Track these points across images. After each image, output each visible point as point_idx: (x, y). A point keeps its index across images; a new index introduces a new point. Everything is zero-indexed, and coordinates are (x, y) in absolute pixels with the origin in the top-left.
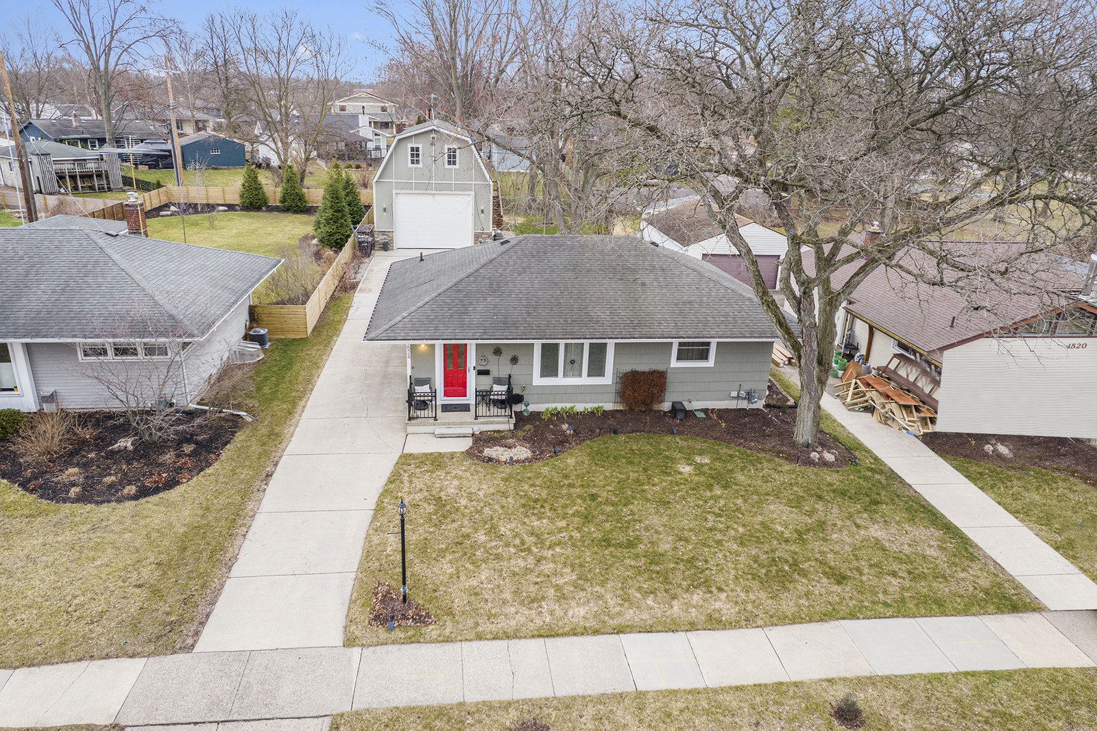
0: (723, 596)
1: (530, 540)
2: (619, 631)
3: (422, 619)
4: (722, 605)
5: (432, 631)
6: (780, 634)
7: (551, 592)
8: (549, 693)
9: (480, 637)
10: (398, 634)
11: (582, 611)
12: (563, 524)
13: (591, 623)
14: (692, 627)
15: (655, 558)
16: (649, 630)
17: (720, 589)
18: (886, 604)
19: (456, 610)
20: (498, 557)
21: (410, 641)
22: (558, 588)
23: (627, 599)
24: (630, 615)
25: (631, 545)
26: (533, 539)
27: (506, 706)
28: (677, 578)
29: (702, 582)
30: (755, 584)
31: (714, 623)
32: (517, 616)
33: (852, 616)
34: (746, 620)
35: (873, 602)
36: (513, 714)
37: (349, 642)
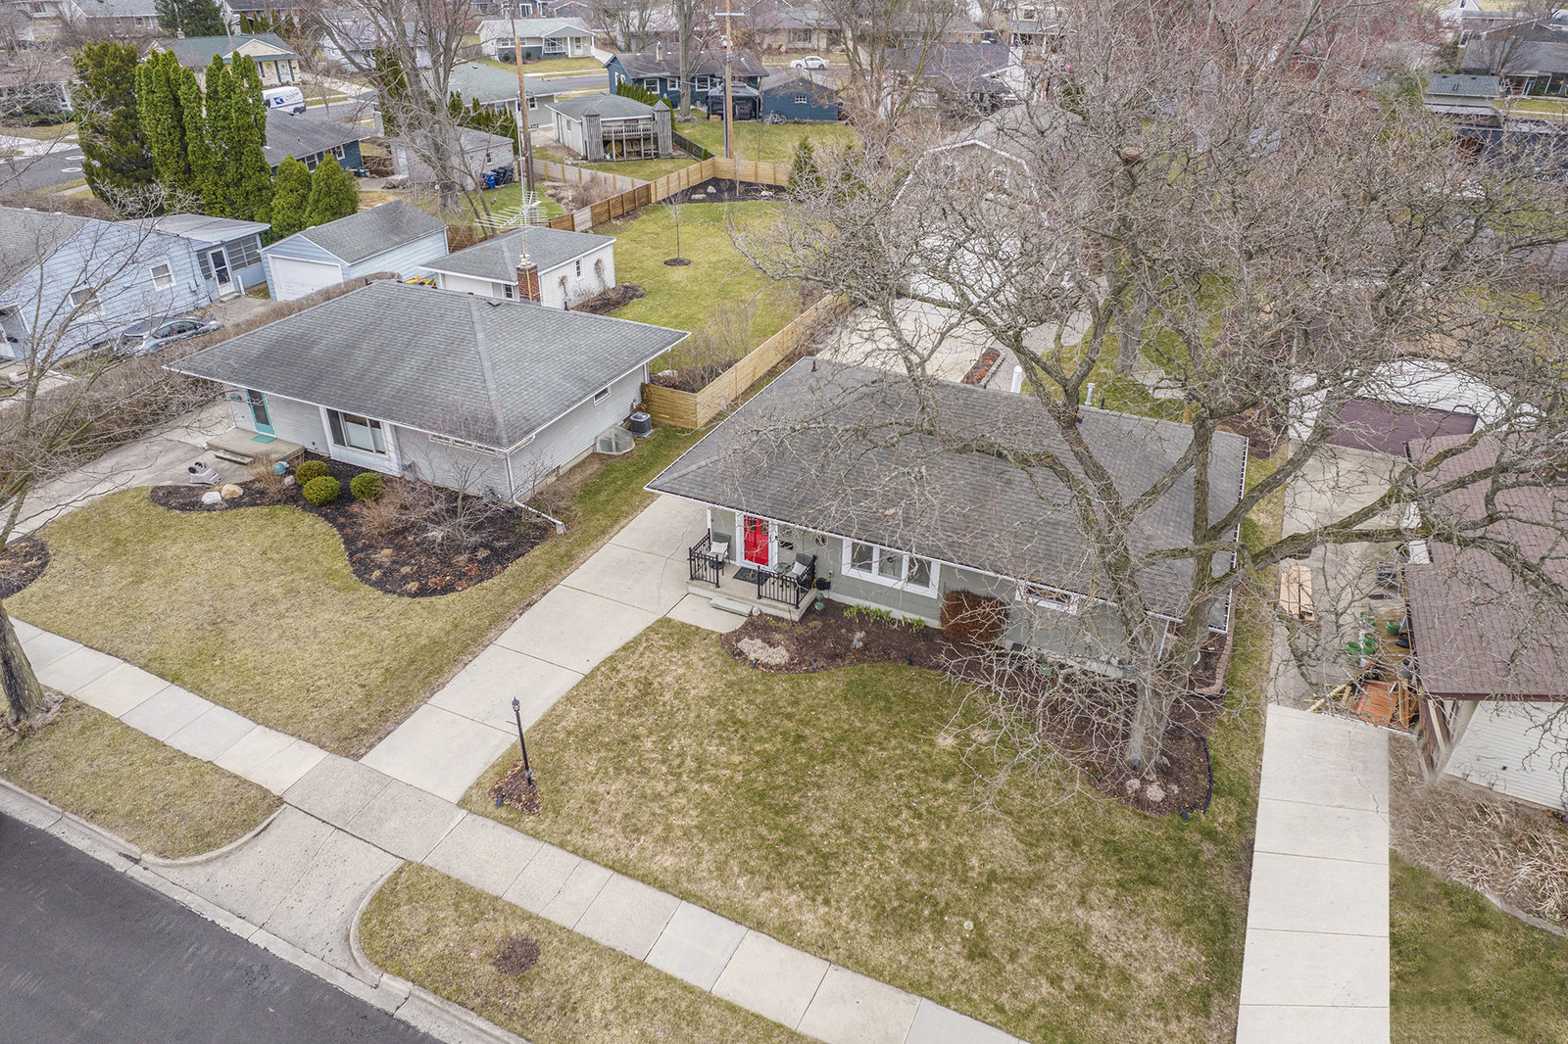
0: (823, 910)
1: (691, 764)
2: (685, 896)
3: (530, 806)
4: (811, 920)
5: (529, 821)
6: (841, 980)
7: (658, 830)
8: (569, 925)
9: (562, 845)
10: (503, 813)
11: (669, 861)
12: (736, 759)
13: (669, 879)
14: (759, 926)
15: (791, 837)
16: (713, 908)
17: (826, 902)
18: (1000, 1009)
19: (563, 812)
20: (645, 772)
21: (506, 822)
22: (669, 828)
23: (721, 867)
24: (711, 887)
25: (783, 811)
26: (694, 765)
27: (527, 917)
28: (793, 870)
29: (814, 889)
30: (868, 914)
31: (786, 933)
32: (609, 838)
33: (943, 1001)
34: (820, 948)
35: (987, 1000)
36: (524, 927)
37: (463, 803)
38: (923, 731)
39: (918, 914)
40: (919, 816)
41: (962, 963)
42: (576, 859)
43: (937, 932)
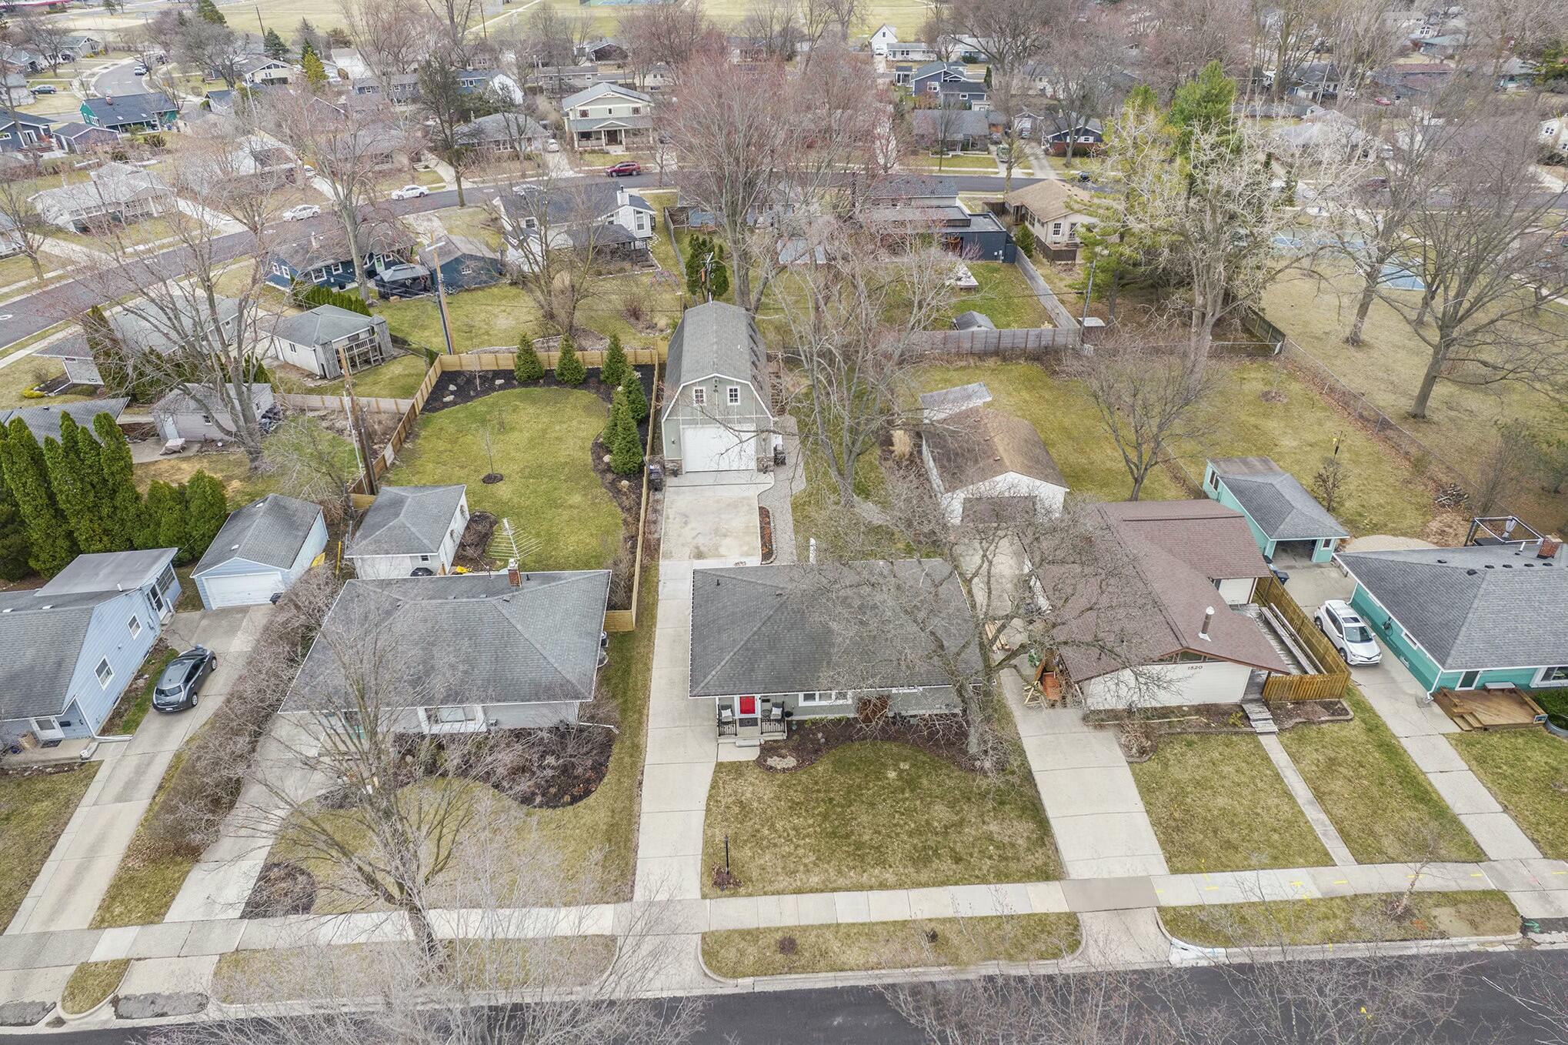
0: (891, 870)
1: (792, 833)
2: (834, 890)
3: (737, 884)
4: (889, 876)
5: (742, 890)
6: (915, 893)
7: (802, 868)
8: (797, 924)
9: (765, 894)
10: (727, 892)
11: (816, 879)
12: (811, 822)
13: (821, 886)
14: (871, 888)
15: (859, 845)
16: (848, 890)
17: (890, 866)
18: (977, 877)
19: (754, 879)
20: (775, 845)
21: (733, 895)
22: (805, 865)
23: (840, 872)
24: (841, 882)
25: (847, 836)
26: (794, 832)
27: (778, 929)
28: (869, 859)
29: (882, 862)
30: (909, 864)
31: (883, 886)
32: (783, 882)
33: (956, 884)
34: (900, 885)
35: (971, 876)
36: (780, 934)
37: (704, 897)
38: (880, 775)
39: (927, 854)
40: (903, 814)
41: (954, 866)
42: (776, 897)
43: (939, 858)
